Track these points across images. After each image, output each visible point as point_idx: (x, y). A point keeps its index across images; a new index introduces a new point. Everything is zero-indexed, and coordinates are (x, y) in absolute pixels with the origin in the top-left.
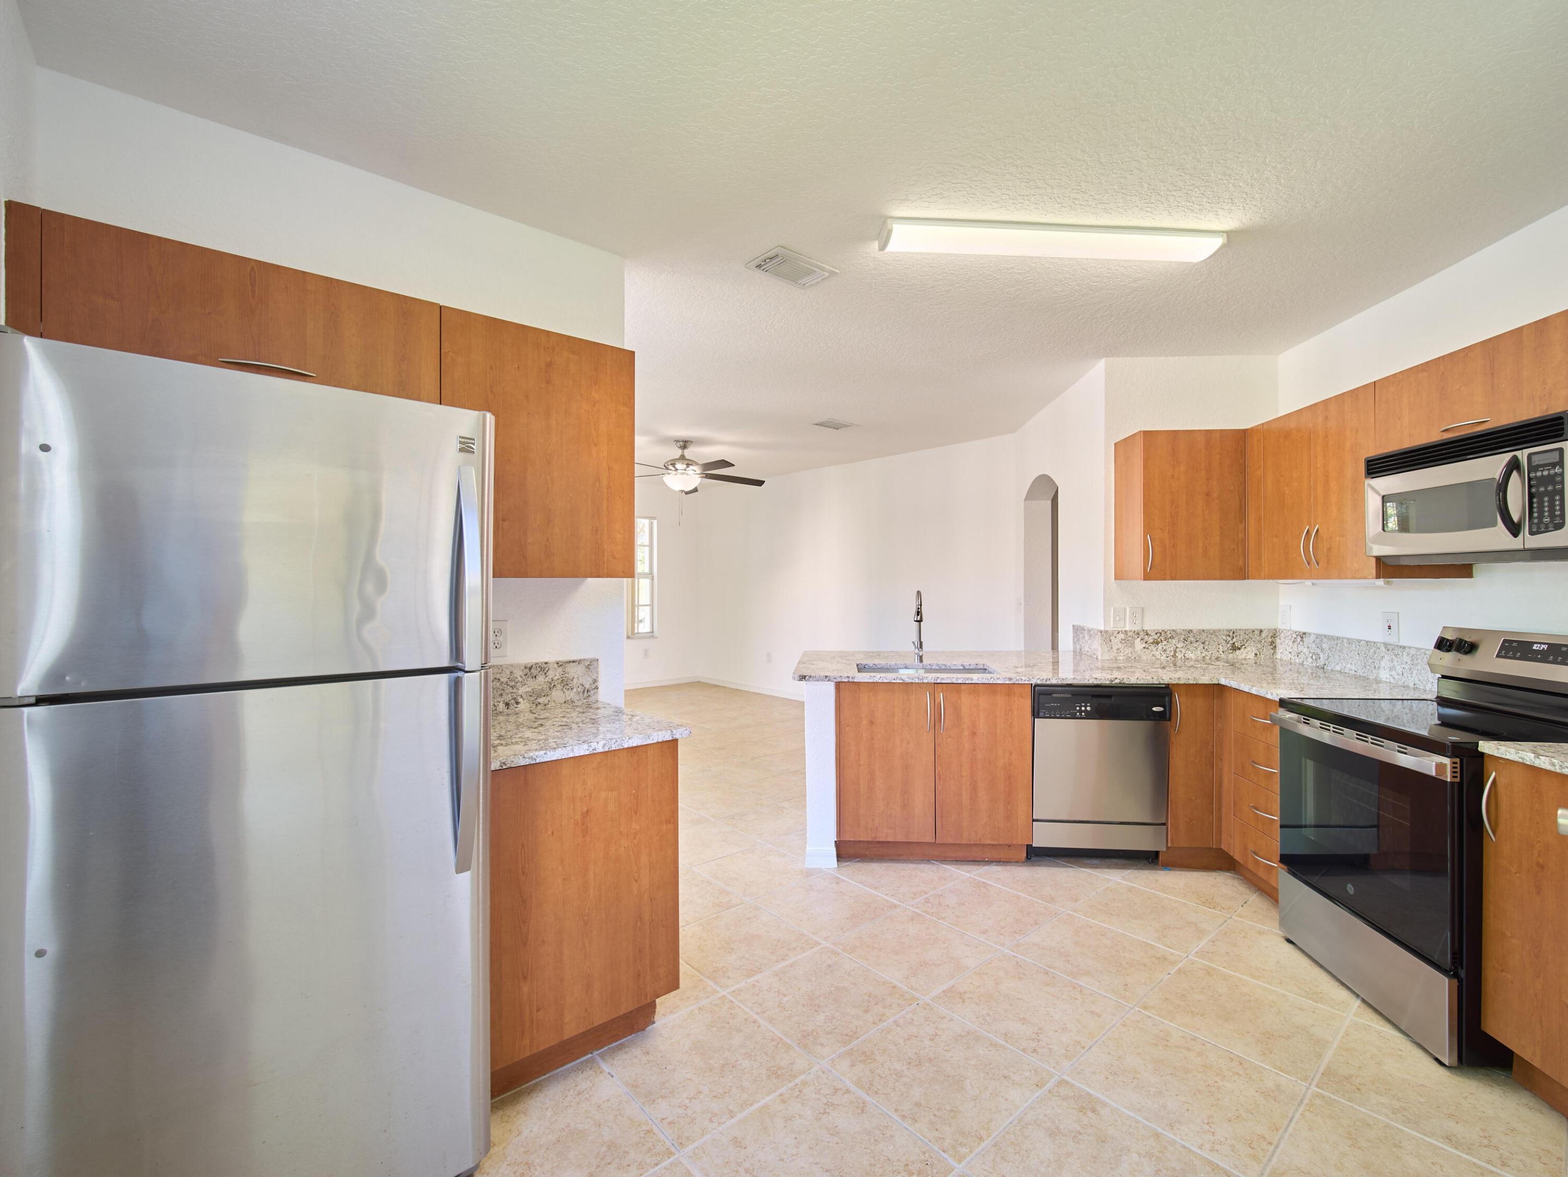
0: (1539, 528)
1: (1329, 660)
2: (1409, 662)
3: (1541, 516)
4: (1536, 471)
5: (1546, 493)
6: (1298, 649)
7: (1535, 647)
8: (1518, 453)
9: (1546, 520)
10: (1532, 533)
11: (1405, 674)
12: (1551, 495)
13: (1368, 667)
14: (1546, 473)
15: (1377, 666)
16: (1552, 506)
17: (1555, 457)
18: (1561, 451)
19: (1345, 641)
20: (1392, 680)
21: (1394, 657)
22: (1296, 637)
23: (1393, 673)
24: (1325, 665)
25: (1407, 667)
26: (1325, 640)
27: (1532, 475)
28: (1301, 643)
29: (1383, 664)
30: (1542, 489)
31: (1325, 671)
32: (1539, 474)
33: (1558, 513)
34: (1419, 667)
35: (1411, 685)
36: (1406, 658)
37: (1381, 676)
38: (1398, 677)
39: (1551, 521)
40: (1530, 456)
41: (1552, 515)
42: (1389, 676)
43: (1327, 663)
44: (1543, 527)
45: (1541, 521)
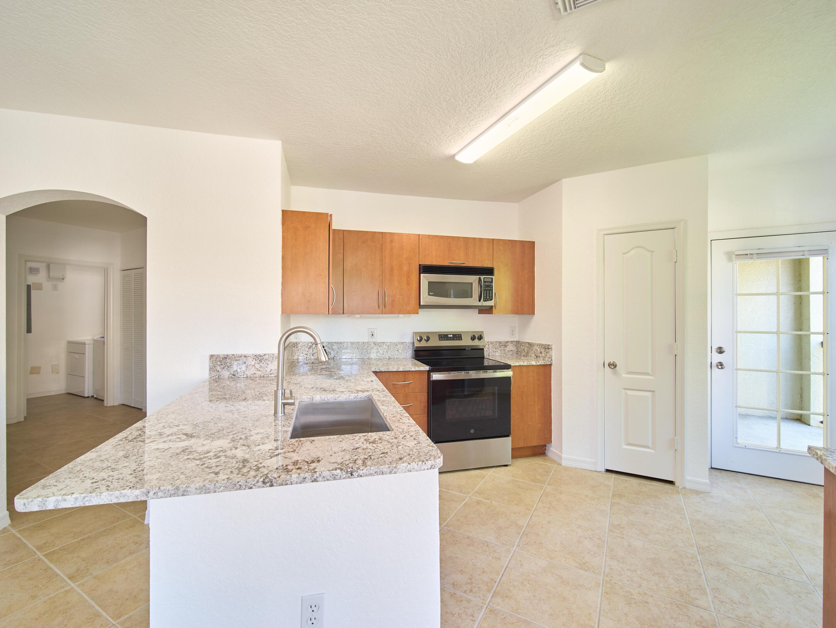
0: (486, 300)
1: (338, 354)
2: (387, 348)
3: (486, 296)
4: (485, 283)
5: (488, 290)
6: (313, 351)
7: (449, 336)
8: (481, 277)
9: (488, 297)
10: (484, 301)
11: (384, 354)
12: (490, 290)
13: (364, 354)
14: (488, 284)
15: (369, 353)
16: (489, 294)
17: (490, 280)
18: (492, 279)
19: (349, 343)
20: (377, 357)
21: (379, 347)
22: (311, 345)
23: (378, 354)
24: (335, 357)
25: (385, 350)
26: (335, 344)
27: (484, 284)
28: (316, 348)
29: (372, 351)
30: (487, 288)
31: (335, 360)
32: (486, 284)
33: (491, 296)
34: (391, 350)
35: (387, 358)
36: (385, 347)
37: (371, 356)
38: (380, 355)
39: (489, 298)
40: (484, 278)
41: (489, 296)
42: (375, 356)
43: (336, 355)
44: (487, 299)
45: (486, 298)
